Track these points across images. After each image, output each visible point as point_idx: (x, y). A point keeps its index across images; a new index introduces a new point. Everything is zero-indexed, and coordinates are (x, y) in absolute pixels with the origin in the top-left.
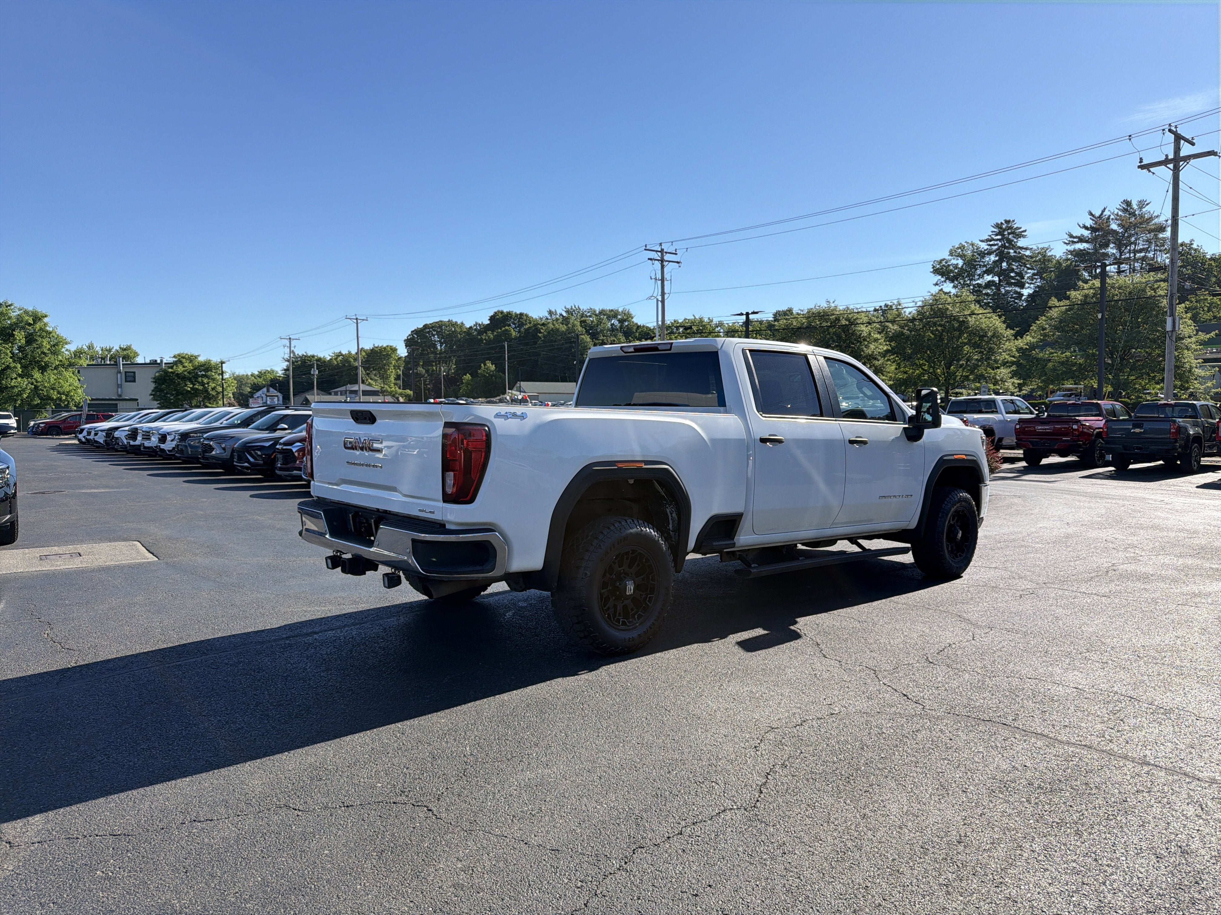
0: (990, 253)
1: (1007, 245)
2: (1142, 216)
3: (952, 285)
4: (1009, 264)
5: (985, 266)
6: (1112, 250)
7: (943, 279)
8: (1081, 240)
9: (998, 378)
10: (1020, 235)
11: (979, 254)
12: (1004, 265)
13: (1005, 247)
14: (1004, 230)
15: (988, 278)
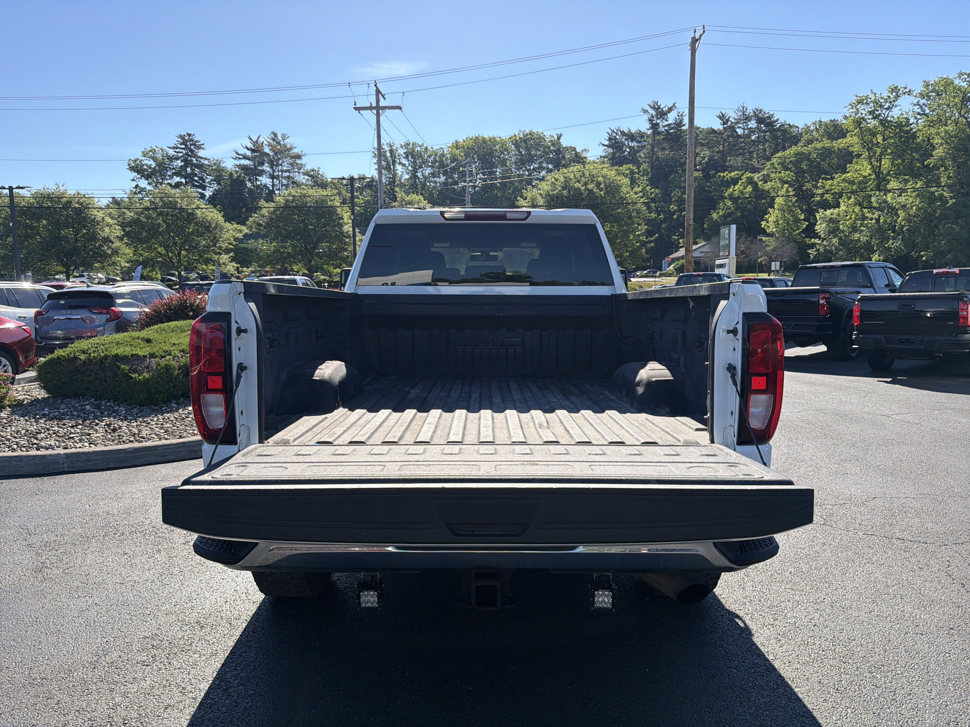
0: (177, 159)
1: (190, 153)
2: (285, 146)
3: (147, 182)
4: (193, 170)
5: (174, 169)
6: (266, 167)
7: (139, 176)
8: (245, 157)
9: (221, 262)
10: (199, 147)
11: (168, 159)
12: (189, 169)
13: (189, 155)
14: (187, 141)
15: (177, 179)
